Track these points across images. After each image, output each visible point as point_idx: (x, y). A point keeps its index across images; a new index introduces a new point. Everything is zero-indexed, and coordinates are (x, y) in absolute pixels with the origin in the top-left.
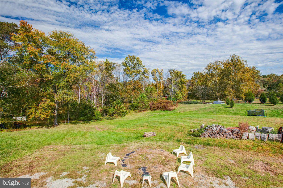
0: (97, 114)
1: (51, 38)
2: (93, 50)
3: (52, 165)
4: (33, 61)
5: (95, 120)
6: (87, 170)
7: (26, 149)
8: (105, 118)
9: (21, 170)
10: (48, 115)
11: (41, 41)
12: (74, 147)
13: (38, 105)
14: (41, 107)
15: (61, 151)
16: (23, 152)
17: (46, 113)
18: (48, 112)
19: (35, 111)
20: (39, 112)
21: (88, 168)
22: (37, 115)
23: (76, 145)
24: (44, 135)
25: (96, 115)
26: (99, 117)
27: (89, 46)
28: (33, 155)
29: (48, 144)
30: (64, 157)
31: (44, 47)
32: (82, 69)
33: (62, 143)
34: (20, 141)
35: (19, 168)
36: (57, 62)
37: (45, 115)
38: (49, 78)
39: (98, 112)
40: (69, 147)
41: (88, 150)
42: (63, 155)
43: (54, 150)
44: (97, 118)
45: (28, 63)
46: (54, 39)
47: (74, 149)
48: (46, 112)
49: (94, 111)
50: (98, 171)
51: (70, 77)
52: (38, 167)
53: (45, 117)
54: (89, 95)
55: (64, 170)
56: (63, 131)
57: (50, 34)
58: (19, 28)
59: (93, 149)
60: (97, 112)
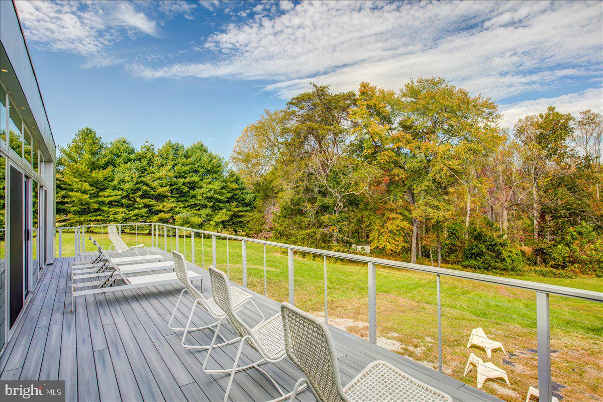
0: (509, 257)
1: (403, 99)
2: (490, 102)
3: (382, 319)
4: (376, 147)
5: (504, 272)
6: (429, 342)
7: (356, 289)
8: (536, 271)
9: (346, 312)
10: (398, 245)
11: (388, 108)
12: (425, 306)
13: (382, 226)
14: (387, 229)
15: (402, 306)
16: (353, 293)
17: (396, 243)
18: (398, 241)
19: (379, 236)
20: (384, 238)
21: (433, 341)
22: (380, 243)
23: (431, 304)
24: (386, 278)
25: (508, 260)
26: (515, 264)
27: (477, 97)
28: (363, 301)
29: (386, 292)
30: (404, 315)
31: (394, 118)
32: (466, 150)
33: (408, 294)
34: (351, 278)
35: (344, 310)
36: (415, 143)
37: (393, 246)
38: (401, 176)
39: (514, 251)
40: (416, 304)
41: (448, 318)
42: (404, 312)
43: (391, 302)
44: (510, 267)
45: (370, 151)
46: (409, 100)
47: (424, 308)
48: (395, 240)
49: (501, 248)
50: (450, 351)
51: (438, 170)
52: (364, 315)
53: (392, 249)
54: (490, 208)
55: (396, 331)
56: (421, 279)
57: (401, 90)
58: (357, 97)
59: (459, 319)
60: (511, 252)
